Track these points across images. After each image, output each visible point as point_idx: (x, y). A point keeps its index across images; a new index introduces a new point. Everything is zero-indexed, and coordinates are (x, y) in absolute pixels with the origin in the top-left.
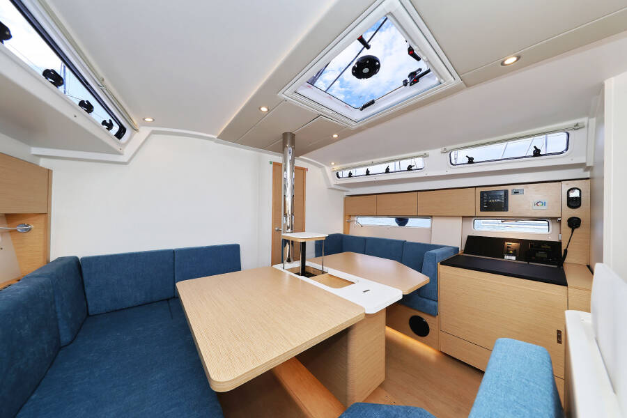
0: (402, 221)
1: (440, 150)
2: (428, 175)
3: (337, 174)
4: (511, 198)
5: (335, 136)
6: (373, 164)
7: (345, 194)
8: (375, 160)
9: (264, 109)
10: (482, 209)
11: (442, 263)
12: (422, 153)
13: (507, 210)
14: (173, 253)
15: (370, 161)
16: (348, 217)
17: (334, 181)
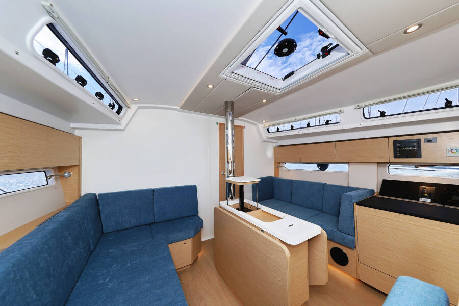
0: (323, 166)
1: (353, 107)
2: (343, 128)
3: (268, 130)
4: (424, 146)
5: (264, 101)
6: (296, 121)
7: (275, 145)
8: (298, 118)
9: (210, 86)
10: (396, 156)
11: (357, 204)
12: (338, 110)
13: (421, 157)
14: (152, 191)
15: (293, 119)
16: (278, 164)
17: (265, 135)
